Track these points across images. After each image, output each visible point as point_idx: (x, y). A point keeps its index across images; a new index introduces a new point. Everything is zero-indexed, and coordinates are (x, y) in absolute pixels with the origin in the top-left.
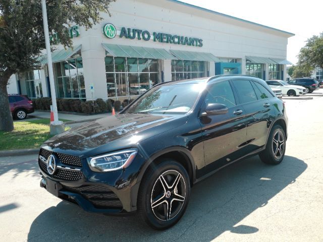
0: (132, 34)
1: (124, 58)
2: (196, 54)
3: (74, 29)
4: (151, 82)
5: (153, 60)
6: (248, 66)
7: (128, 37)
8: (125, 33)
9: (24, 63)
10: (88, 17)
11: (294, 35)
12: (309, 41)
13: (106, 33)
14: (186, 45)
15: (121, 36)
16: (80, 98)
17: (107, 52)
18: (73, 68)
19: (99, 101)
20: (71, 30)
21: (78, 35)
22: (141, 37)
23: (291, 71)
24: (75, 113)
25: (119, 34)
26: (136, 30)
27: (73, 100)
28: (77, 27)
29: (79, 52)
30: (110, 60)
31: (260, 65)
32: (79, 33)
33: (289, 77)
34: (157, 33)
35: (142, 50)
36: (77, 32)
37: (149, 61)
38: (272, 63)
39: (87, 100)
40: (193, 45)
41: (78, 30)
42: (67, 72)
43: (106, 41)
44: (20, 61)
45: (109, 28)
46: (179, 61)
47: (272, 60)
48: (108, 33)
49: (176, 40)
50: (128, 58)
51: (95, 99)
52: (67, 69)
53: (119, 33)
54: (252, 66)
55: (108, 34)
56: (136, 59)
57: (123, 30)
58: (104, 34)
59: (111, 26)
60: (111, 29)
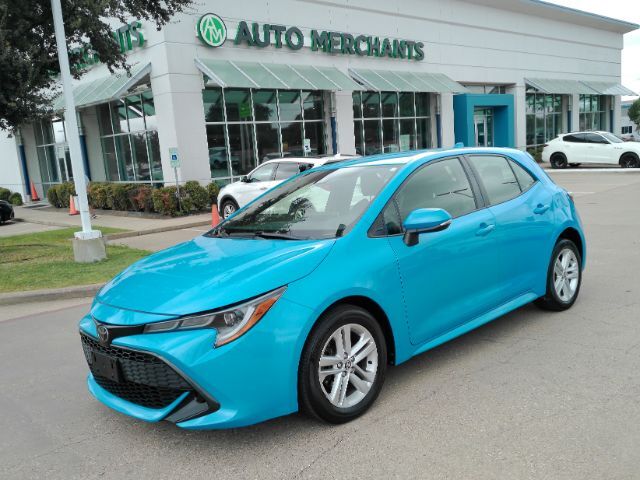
0: (262, 38)
1: (246, 90)
2: (409, 76)
3: (134, 28)
4: (307, 142)
5: (312, 92)
6: (531, 102)
7: (256, 43)
8: (247, 37)
9: (13, 104)
13: (204, 35)
14: (387, 57)
15: (237, 42)
16: (151, 182)
17: (206, 78)
18: (140, 116)
19: (191, 188)
20: (127, 32)
21: (142, 43)
22: (283, 40)
24: (140, 213)
25: (234, 38)
26: (272, 27)
27: (135, 186)
28: (139, 26)
29: (146, 80)
30: (215, 95)
31: (559, 98)
32: (145, 38)
34: (320, 33)
35: (286, 71)
36: (141, 36)
37: (304, 96)
38: (589, 92)
39: (166, 185)
40: (402, 57)
41: (142, 31)
42: (123, 123)
43: (204, 54)
44: (5, 102)
45: (210, 24)
46: (371, 93)
47: (587, 85)
48: (208, 37)
49: (364, 47)
50: (255, 91)
51: (182, 184)
52: (123, 118)
53: (233, 34)
54: (541, 100)
55: (209, 39)
56: (273, 91)
58: (200, 37)
59: (214, 19)
60: (214, 27)
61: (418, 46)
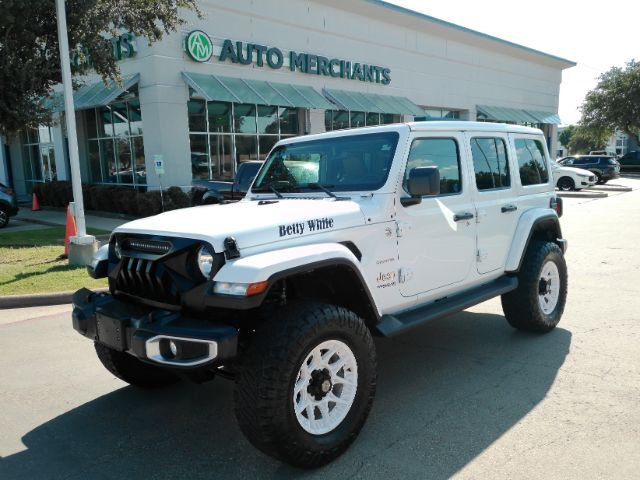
0: (245, 56)
1: (228, 104)
2: (377, 98)
3: (125, 40)
5: (288, 108)
7: (238, 59)
8: (231, 53)
10: (154, 17)
11: (575, 64)
12: (604, 77)
13: (191, 50)
14: (357, 80)
15: (221, 58)
16: (134, 185)
17: (191, 90)
18: (122, 121)
19: (173, 193)
21: (132, 54)
22: (265, 61)
23: (565, 137)
24: (123, 215)
25: (219, 54)
26: (254, 47)
27: (119, 188)
28: (130, 38)
29: (135, 89)
30: (198, 106)
32: (135, 49)
33: (563, 148)
34: (298, 53)
35: (266, 87)
36: (131, 48)
37: (281, 111)
38: (530, 120)
39: (149, 189)
40: (371, 81)
41: (132, 43)
42: (108, 128)
43: (192, 68)
45: (197, 41)
46: (342, 112)
47: (528, 113)
48: (195, 52)
50: (236, 104)
51: (166, 188)
52: (109, 122)
53: (217, 51)
55: (196, 54)
56: (253, 106)
57: (227, 46)
58: (188, 52)
59: (201, 36)
60: (201, 43)
61: (385, 72)
